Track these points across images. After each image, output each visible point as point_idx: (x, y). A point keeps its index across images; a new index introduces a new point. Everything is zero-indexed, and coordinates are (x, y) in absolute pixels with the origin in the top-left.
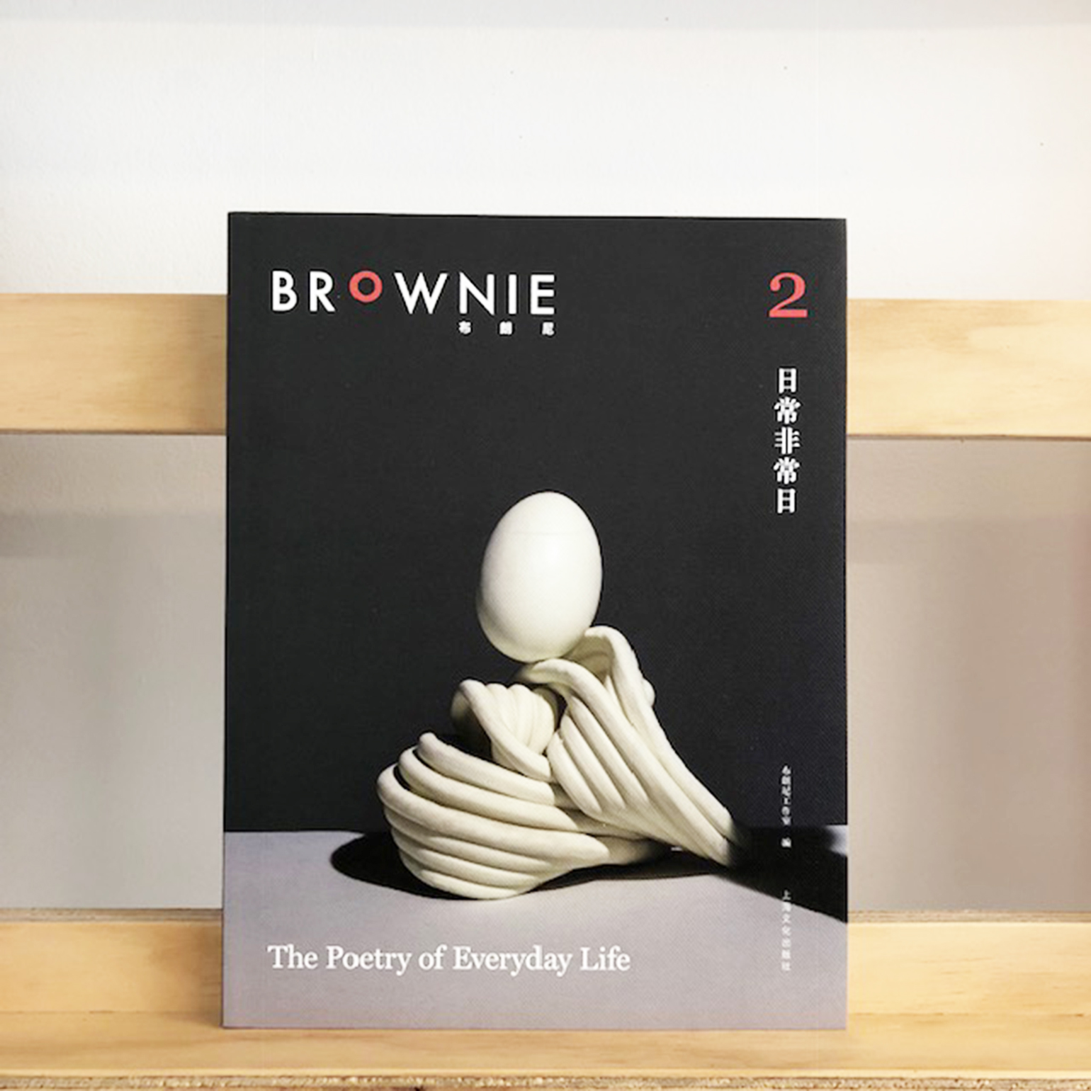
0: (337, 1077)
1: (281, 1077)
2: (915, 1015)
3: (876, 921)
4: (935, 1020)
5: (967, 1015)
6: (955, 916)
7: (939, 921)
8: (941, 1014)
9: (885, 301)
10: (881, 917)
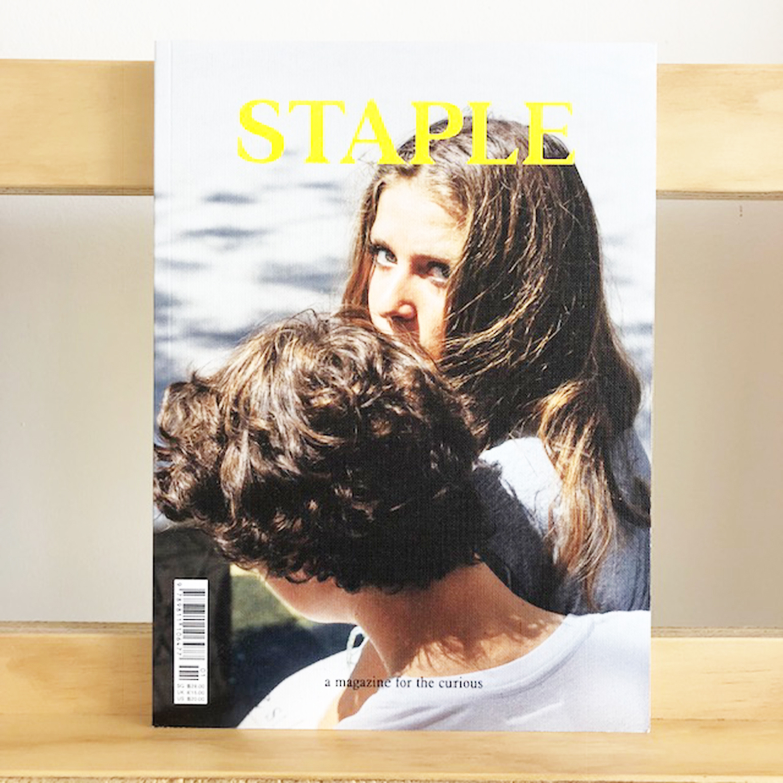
0: (166, 779)
1: (112, 779)
2: (700, 720)
3: (665, 636)
4: (718, 725)
5: (747, 720)
6: (736, 631)
7: (721, 636)
8: (723, 720)
9: (683, 66)
10: (672, 632)
